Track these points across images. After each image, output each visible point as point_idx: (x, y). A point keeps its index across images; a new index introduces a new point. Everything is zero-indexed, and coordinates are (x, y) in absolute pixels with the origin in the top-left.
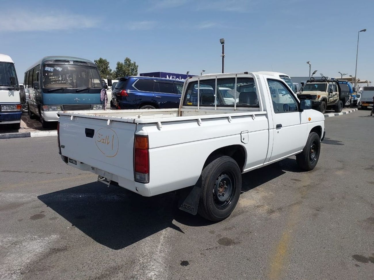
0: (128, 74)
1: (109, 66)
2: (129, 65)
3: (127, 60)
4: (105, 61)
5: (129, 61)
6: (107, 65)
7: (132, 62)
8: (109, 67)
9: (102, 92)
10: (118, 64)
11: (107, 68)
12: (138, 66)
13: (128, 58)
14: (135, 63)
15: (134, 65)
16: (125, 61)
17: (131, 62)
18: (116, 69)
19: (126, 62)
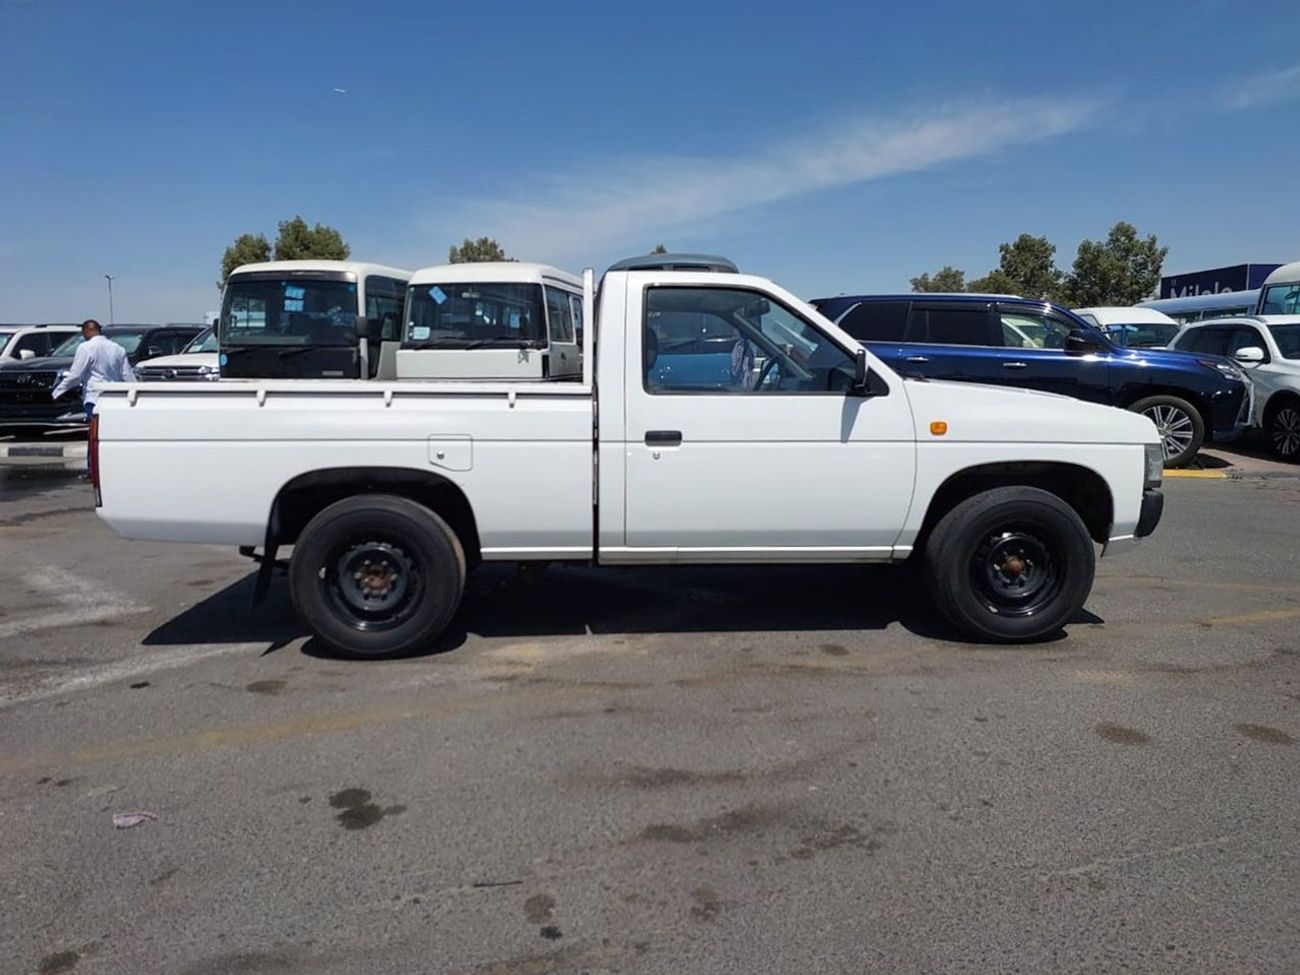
0: (1117, 284)
1: (1051, 259)
2: (1128, 251)
3: (1123, 232)
4: (1042, 243)
5: (1129, 233)
6: (1046, 257)
7: (1141, 237)
8: (1052, 262)
9: (735, 350)
10: (1085, 249)
11: (1044, 267)
12: (1164, 253)
13: (1127, 223)
14: (1153, 241)
15: (1150, 249)
16: (1111, 235)
17: (1137, 237)
18: (1074, 266)
19: (1118, 240)
